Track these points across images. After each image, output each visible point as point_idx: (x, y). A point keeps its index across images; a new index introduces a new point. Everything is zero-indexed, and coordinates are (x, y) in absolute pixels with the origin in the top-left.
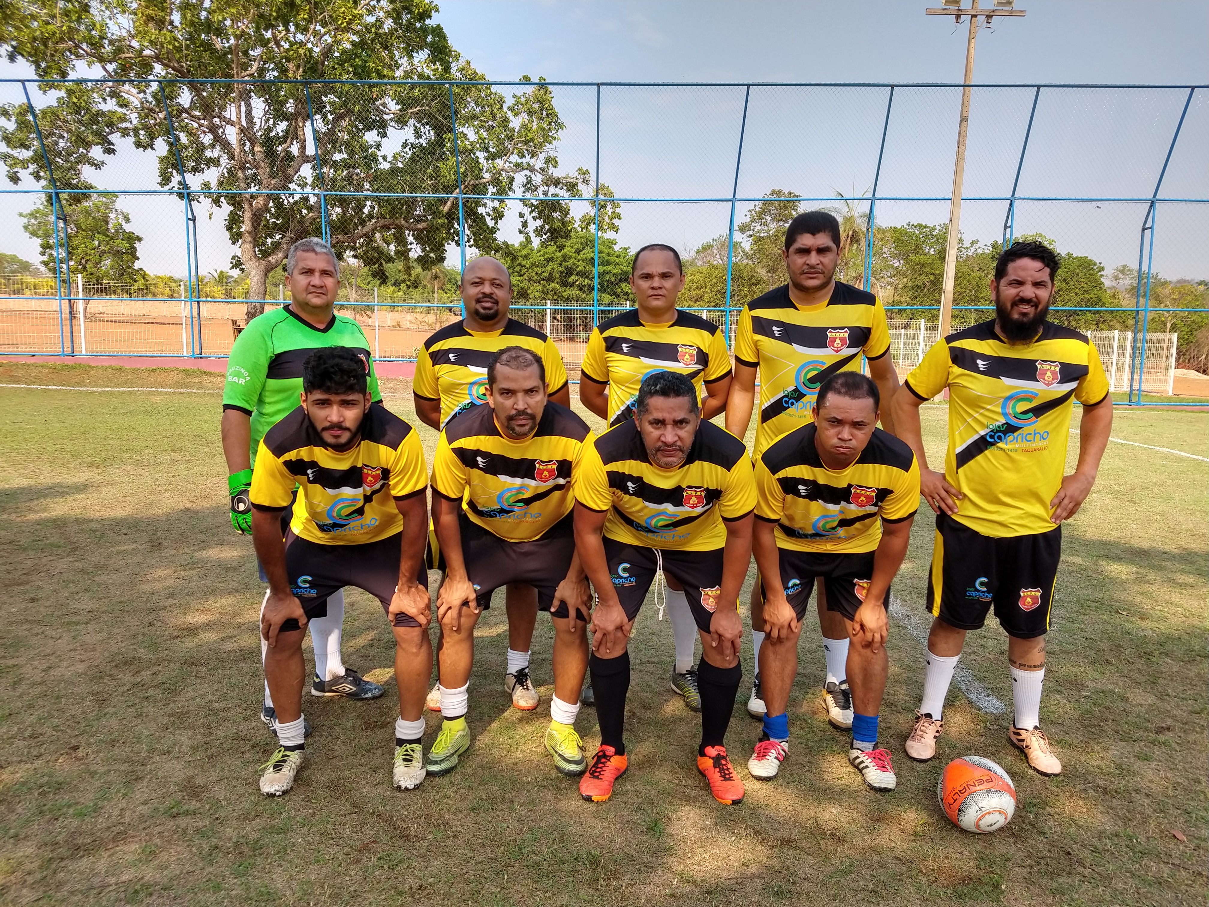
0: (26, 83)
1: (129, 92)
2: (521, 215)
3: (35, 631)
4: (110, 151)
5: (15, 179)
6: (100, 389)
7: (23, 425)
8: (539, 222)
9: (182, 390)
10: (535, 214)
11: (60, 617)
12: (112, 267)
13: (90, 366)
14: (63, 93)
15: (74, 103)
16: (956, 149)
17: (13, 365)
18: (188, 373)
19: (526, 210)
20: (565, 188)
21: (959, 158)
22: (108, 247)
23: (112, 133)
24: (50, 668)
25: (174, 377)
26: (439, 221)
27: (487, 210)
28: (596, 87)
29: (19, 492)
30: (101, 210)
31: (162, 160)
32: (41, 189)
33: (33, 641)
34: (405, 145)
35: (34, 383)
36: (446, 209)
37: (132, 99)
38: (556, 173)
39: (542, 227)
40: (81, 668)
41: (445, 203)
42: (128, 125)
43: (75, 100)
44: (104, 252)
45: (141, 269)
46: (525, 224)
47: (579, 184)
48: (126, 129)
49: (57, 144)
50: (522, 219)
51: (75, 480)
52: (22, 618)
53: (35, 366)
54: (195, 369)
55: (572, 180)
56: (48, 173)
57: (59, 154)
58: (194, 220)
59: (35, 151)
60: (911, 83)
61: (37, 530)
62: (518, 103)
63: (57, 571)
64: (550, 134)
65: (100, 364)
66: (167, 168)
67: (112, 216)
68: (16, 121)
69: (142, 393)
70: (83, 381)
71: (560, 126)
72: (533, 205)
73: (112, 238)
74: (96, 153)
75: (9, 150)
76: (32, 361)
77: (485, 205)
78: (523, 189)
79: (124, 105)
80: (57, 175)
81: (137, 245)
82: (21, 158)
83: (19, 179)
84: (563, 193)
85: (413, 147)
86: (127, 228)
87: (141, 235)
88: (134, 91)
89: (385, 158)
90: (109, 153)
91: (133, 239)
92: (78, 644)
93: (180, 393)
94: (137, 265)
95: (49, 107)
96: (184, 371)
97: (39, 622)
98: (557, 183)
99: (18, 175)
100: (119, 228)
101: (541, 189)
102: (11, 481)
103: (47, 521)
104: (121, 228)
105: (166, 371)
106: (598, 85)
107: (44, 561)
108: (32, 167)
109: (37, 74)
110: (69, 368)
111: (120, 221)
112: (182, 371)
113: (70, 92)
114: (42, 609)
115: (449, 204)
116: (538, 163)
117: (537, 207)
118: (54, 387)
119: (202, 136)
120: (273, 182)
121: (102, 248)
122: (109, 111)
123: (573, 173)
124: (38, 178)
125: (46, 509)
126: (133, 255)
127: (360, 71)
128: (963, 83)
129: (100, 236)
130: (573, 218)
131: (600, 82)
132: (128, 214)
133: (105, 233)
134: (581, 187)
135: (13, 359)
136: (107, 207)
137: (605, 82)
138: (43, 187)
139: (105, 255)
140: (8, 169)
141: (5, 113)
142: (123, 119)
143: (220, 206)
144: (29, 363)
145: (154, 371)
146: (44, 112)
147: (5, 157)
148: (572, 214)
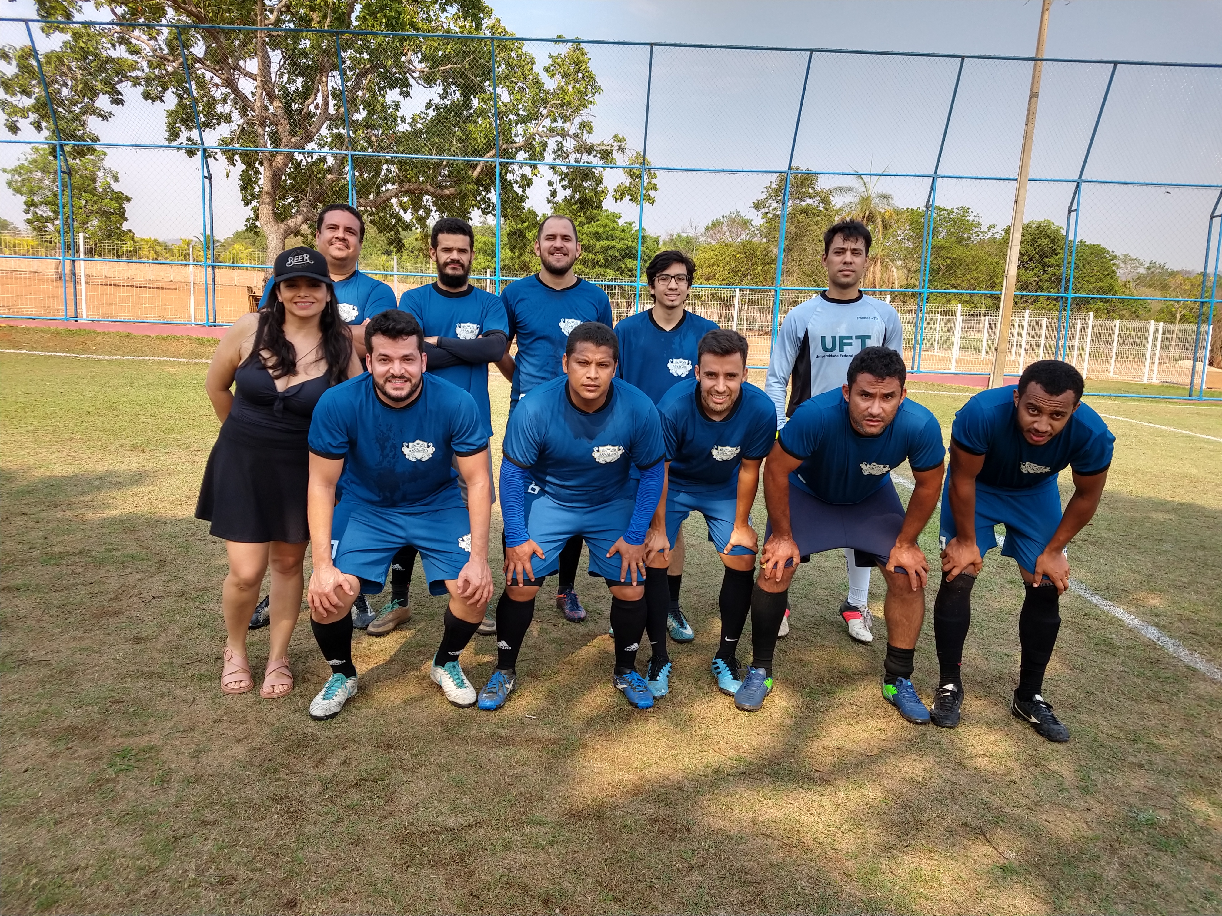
0: (30, 23)
1: (138, 37)
2: (550, 184)
3: (158, 690)
4: (118, 101)
5: (13, 128)
6: (108, 357)
7: (38, 397)
8: (568, 192)
9: (197, 361)
10: (565, 183)
11: (183, 666)
12: (100, 228)
13: (95, 332)
14: (68, 37)
15: (82, 48)
16: (1024, 126)
17: (11, 328)
18: (202, 342)
19: (556, 178)
20: (599, 155)
21: (1027, 137)
22: (96, 207)
23: (121, 81)
24: (200, 752)
25: (187, 346)
26: (469, 187)
27: (515, 177)
28: (649, 47)
29: (65, 482)
30: (89, 167)
31: (170, 114)
32: (43, 140)
33: (162, 705)
34: (428, 106)
35: (35, 349)
36: (476, 174)
37: (144, 46)
38: (590, 139)
39: (572, 197)
40: (239, 751)
41: (474, 167)
42: (139, 73)
43: (83, 45)
44: (91, 212)
45: (130, 231)
46: (554, 194)
47: (614, 152)
48: (137, 78)
49: (59, 92)
50: (551, 188)
51: (124, 467)
52: (134, 668)
53: (36, 331)
54: (209, 338)
55: (607, 148)
56: (51, 122)
57: (61, 103)
58: (210, 178)
59: (37, 99)
60: (983, 54)
61: (104, 535)
62: (554, 63)
63: (152, 594)
64: (586, 98)
65: (106, 330)
66: (175, 123)
67: (100, 174)
68: (18, 65)
69: (154, 362)
70: (89, 348)
71: (597, 90)
72: (563, 173)
73: (101, 197)
74: (103, 102)
75: (8, 97)
76: (32, 325)
77: (512, 172)
78: (553, 156)
79: (135, 52)
80: (62, 124)
81: (126, 205)
82: (21, 106)
83: (18, 129)
84: (596, 161)
85: (437, 108)
86: (116, 187)
87: (130, 195)
88: (145, 37)
89: (403, 120)
90: (118, 104)
91: (121, 199)
92: (221, 712)
93: (195, 364)
94: (126, 226)
95: (52, 52)
96: (198, 340)
97: (161, 676)
98: (590, 150)
99: (18, 124)
100: (107, 187)
101: (572, 157)
102: (51, 468)
103: (112, 521)
104: (110, 188)
105: (178, 339)
106: (651, 45)
107: (131, 579)
108: (33, 117)
109: (39, 15)
110: (73, 334)
111: (108, 180)
112: (195, 340)
113: (77, 36)
114: (155, 654)
115: (479, 169)
116: (572, 128)
117: (566, 175)
118: (58, 354)
119: (215, 89)
120: (293, 140)
121: (89, 207)
122: (118, 58)
123: (609, 140)
124: (39, 128)
125: (105, 506)
126: (122, 216)
127: (394, 23)
128: (1033, 55)
129: (88, 195)
130: (606, 188)
131: (653, 42)
132: (117, 173)
133: (93, 192)
134: (616, 155)
135: (13, 323)
136: (95, 165)
137: (658, 42)
138: (46, 138)
139: (92, 216)
140: (7, 117)
141: (5, 56)
142: (133, 67)
143: (235, 165)
144: (29, 327)
145: (165, 339)
146: (48, 57)
147: (3, 104)
148: (605, 183)
